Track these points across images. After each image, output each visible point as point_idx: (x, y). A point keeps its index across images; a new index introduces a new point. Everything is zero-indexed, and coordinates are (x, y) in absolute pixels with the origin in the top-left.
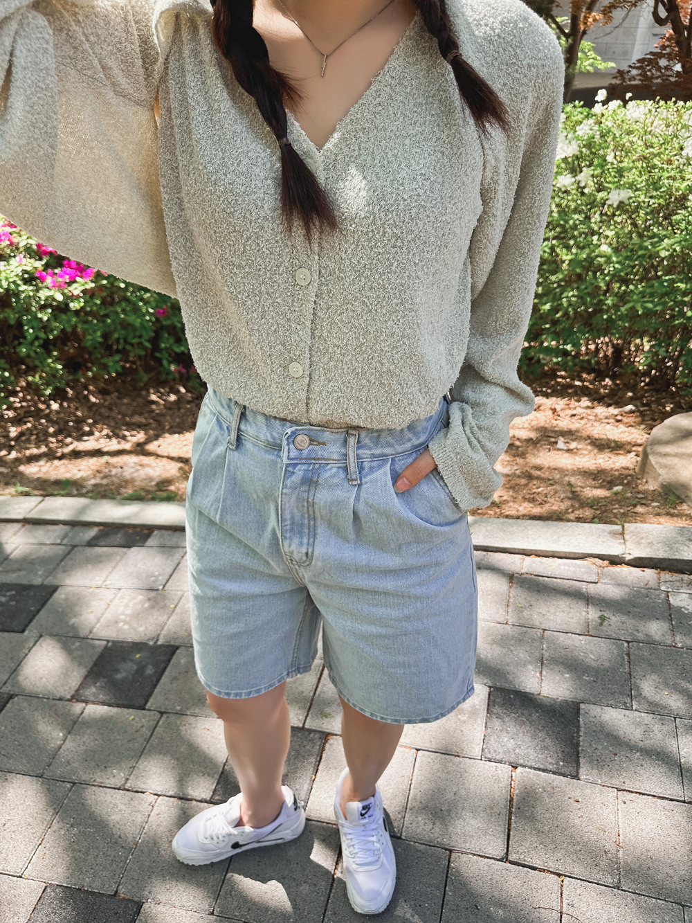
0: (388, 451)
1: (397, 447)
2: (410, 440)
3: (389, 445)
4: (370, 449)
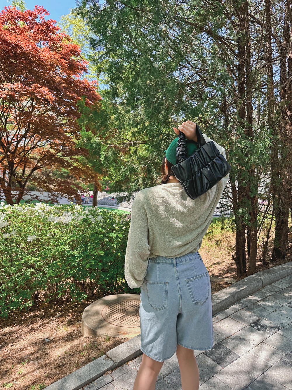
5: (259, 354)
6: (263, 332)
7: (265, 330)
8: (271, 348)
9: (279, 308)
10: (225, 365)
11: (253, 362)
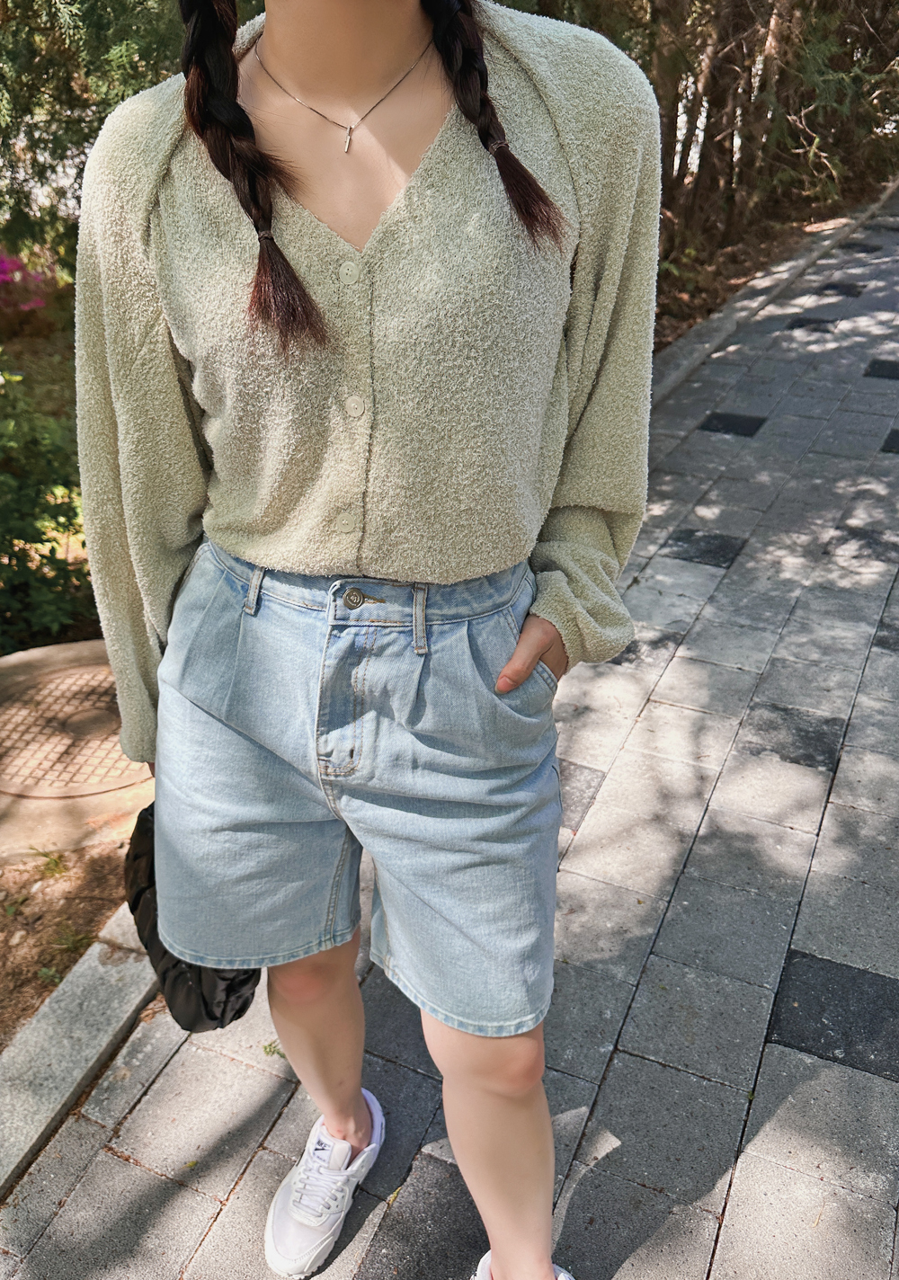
0: (463, 610)
1: (475, 605)
2: (491, 596)
3: (466, 603)
4: (440, 608)
5: (659, 745)
6: (633, 666)
7: (638, 658)
8: (687, 712)
9: (643, 569)
10: (577, 817)
11: (656, 779)
